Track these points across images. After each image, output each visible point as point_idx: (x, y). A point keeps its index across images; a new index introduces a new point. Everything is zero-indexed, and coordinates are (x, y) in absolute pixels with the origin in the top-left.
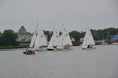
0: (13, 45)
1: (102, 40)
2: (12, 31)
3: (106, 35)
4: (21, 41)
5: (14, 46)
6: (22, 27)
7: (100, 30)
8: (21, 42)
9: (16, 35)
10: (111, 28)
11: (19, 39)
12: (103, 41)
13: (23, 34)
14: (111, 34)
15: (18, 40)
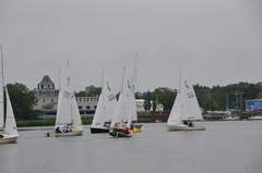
0: (25, 119)
1: (225, 109)
2: (24, 87)
3: (232, 98)
4: (44, 110)
5: (28, 122)
6: (46, 79)
7: (218, 87)
8: (42, 113)
9: (31, 97)
10: (242, 84)
11: (39, 106)
12: (228, 112)
13: (48, 93)
14: (244, 97)
15: (35, 108)
